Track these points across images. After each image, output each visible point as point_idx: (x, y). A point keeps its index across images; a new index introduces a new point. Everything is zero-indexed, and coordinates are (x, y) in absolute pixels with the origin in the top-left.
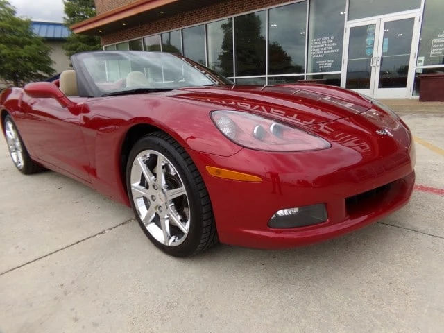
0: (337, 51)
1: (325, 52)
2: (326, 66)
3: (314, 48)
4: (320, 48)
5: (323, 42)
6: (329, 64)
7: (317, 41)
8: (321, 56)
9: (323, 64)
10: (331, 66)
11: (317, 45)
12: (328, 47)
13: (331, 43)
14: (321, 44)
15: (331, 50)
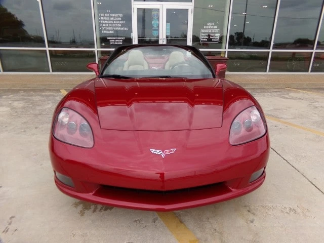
0: (126, 29)
1: (115, 29)
2: (117, 43)
3: (103, 23)
4: (109, 24)
5: (111, 19)
6: (120, 41)
7: (104, 17)
8: (110, 32)
9: (114, 41)
10: (121, 43)
11: (105, 20)
12: (117, 24)
13: (120, 21)
14: (110, 20)
15: (120, 27)
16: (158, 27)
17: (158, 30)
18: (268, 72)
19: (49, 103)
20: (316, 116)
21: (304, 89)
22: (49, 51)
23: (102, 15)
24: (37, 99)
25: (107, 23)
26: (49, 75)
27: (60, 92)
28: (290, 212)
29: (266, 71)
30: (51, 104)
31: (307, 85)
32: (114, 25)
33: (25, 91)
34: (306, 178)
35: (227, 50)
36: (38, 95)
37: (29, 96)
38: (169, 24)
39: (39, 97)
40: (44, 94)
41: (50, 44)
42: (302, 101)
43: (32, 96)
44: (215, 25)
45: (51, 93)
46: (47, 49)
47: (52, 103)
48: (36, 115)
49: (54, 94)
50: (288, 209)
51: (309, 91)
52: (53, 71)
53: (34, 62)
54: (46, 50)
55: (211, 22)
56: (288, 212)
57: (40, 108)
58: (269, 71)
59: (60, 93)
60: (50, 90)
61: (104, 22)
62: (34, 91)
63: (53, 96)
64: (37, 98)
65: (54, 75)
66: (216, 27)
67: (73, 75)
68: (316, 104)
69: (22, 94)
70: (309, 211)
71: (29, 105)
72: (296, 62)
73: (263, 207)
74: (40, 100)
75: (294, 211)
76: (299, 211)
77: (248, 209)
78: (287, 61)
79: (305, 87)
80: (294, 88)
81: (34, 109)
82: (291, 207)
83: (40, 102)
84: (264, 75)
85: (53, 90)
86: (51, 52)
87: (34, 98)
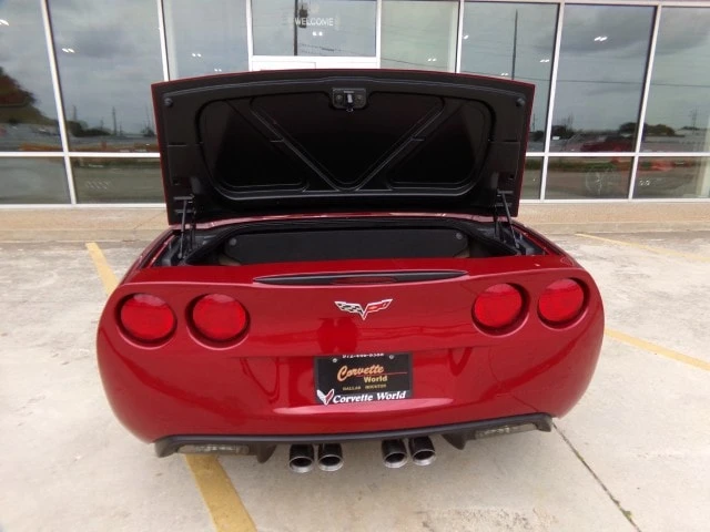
18: (543, 200)
19: (51, 276)
20: (624, 296)
21: (614, 235)
22: (71, 158)
24: (29, 266)
26: (68, 210)
27: (85, 248)
28: (515, 523)
29: (539, 198)
30: (56, 276)
31: (621, 227)
33: (7, 247)
34: (568, 442)
36: (33, 256)
37: (11, 259)
39: (35, 261)
40: (46, 253)
42: (603, 263)
43: (17, 258)
45: (64, 252)
46: (67, 154)
47: (59, 274)
48: (14, 304)
49: (71, 253)
50: (511, 517)
51: (623, 240)
52: (78, 201)
53: (35, 183)
54: (63, 158)
56: (511, 525)
57: (28, 286)
58: (546, 197)
59: (83, 251)
60: (63, 245)
62: (29, 246)
63: (63, 257)
64: (27, 263)
65: (81, 210)
67: (121, 210)
68: (630, 270)
70: (556, 522)
71: (5, 279)
72: (604, 175)
73: (459, 513)
74: (33, 269)
75: (524, 522)
76: (534, 521)
77: (424, 518)
78: (586, 171)
79: (617, 230)
80: (591, 234)
81: (13, 290)
82: (520, 513)
83: (33, 273)
84: (536, 205)
85: (72, 244)
86: (75, 162)
87: (22, 263)
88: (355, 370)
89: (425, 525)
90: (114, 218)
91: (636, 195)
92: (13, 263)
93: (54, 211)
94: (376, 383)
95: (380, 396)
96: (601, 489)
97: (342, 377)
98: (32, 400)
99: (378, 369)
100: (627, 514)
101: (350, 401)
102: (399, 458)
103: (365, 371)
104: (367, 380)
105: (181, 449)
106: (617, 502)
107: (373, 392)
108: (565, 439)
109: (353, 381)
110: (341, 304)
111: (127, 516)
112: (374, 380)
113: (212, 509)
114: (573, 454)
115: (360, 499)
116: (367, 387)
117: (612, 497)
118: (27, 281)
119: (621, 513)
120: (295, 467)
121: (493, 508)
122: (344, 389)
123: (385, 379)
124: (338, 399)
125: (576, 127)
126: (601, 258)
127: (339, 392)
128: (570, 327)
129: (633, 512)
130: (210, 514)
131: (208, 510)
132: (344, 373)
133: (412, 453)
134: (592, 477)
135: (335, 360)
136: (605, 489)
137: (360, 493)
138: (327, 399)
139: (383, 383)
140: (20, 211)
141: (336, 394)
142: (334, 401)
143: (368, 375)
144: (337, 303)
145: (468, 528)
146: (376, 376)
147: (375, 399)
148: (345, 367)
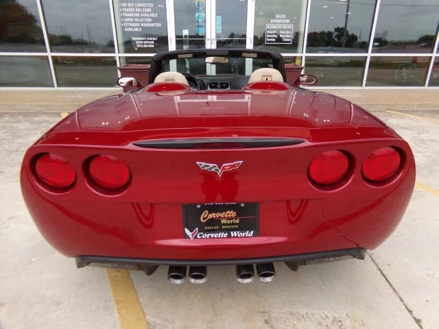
0: (159, 25)
1: (142, 25)
2: (146, 46)
3: (125, 17)
4: (134, 18)
5: (137, 10)
6: (151, 42)
7: (127, 7)
8: (136, 30)
9: (142, 42)
10: (153, 46)
11: (128, 12)
12: (146, 17)
13: (149, 13)
14: (135, 12)
15: (150, 22)
16: (205, 21)
17: (205, 27)
18: (364, 87)
19: (36, 134)
21: (412, 112)
22: (52, 57)
23: (124, 5)
24: (24, 127)
25: (131, 17)
26: (52, 91)
27: (61, 116)
28: (333, 324)
29: (362, 86)
31: (418, 106)
32: (141, 20)
33: (12, 115)
34: (375, 263)
35: (304, 55)
36: (28, 121)
37: (13, 122)
38: (220, 17)
39: (28, 124)
40: (36, 119)
41: (53, 48)
43: (18, 122)
44: (287, 18)
45: (47, 118)
46: (49, 54)
48: (10, 152)
49: (51, 119)
50: (330, 319)
52: (58, 86)
53: (31, 73)
54: (47, 57)
55: (281, 14)
56: (330, 325)
57: (21, 141)
58: (366, 85)
59: (59, 118)
60: (47, 114)
61: (127, 15)
62: (26, 114)
63: (46, 121)
64: (23, 125)
65: (60, 91)
66: (288, 21)
67: (85, 91)
68: (424, 136)
69: (6, 119)
70: (364, 325)
71: (8, 136)
72: (408, 70)
73: (292, 314)
74: (26, 129)
75: (339, 324)
76: (347, 323)
77: (266, 318)
78: (396, 68)
79: (415, 108)
80: (398, 111)
81: (12, 142)
82: (337, 316)
83: (25, 132)
84: (359, 91)
85: (51, 113)
86: (55, 59)
87: (19, 125)
88: (214, 214)
89: (266, 322)
90: (80, 97)
91: (430, 85)
92: (14, 125)
93: (44, 92)
94: (230, 224)
95: (234, 234)
96: (398, 300)
97: (204, 219)
98: (10, 218)
99: (232, 214)
100: (418, 321)
101: (210, 237)
102: (248, 276)
103: (222, 215)
104: (223, 221)
105: (90, 264)
106: (410, 312)
107: (228, 231)
108: (373, 260)
109: (212, 222)
110: (202, 164)
111: (59, 304)
112: (229, 222)
113: (118, 302)
114: (379, 272)
115: (221, 300)
116: (223, 227)
117: (406, 307)
118: (21, 137)
119: (414, 320)
120: (172, 280)
121: (317, 311)
122: (206, 228)
123: (237, 221)
124: (200, 235)
125: (389, 38)
126: (404, 128)
127: (202, 230)
128: (388, 185)
129: (422, 320)
130: (116, 306)
131: (114, 303)
132: (205, 216)
133: (259, 272)
134: (392, 290)
135: (199, 206)
136: (402, 300)
137: (222, 295)
138: (193, 235)
139: (236, 224)
140: (22, 92)
141: (199, 232)
142: (198, 237)
143: (224, 218)
144: (198, 163)
145: (298, 326)
146: (230, 219)
147: (229, 236)
148: (207, 211)
